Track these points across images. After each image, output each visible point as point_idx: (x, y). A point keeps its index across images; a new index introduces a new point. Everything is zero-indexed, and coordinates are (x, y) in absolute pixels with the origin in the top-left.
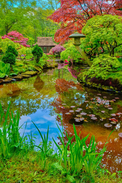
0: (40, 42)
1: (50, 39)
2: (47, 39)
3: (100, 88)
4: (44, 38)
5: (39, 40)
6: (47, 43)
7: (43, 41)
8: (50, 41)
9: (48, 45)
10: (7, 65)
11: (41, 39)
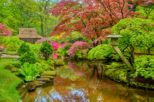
0: (22, 34)
1: (33, 31)
2: (31, 31)
3: (149, 88)
4: (27, 30)
5: (21, 31)
6: (30, 35)
7: (25, 32)
8: (34, 33)
9: (32, 37)
10: (32, 66)
11: (23, 31)
